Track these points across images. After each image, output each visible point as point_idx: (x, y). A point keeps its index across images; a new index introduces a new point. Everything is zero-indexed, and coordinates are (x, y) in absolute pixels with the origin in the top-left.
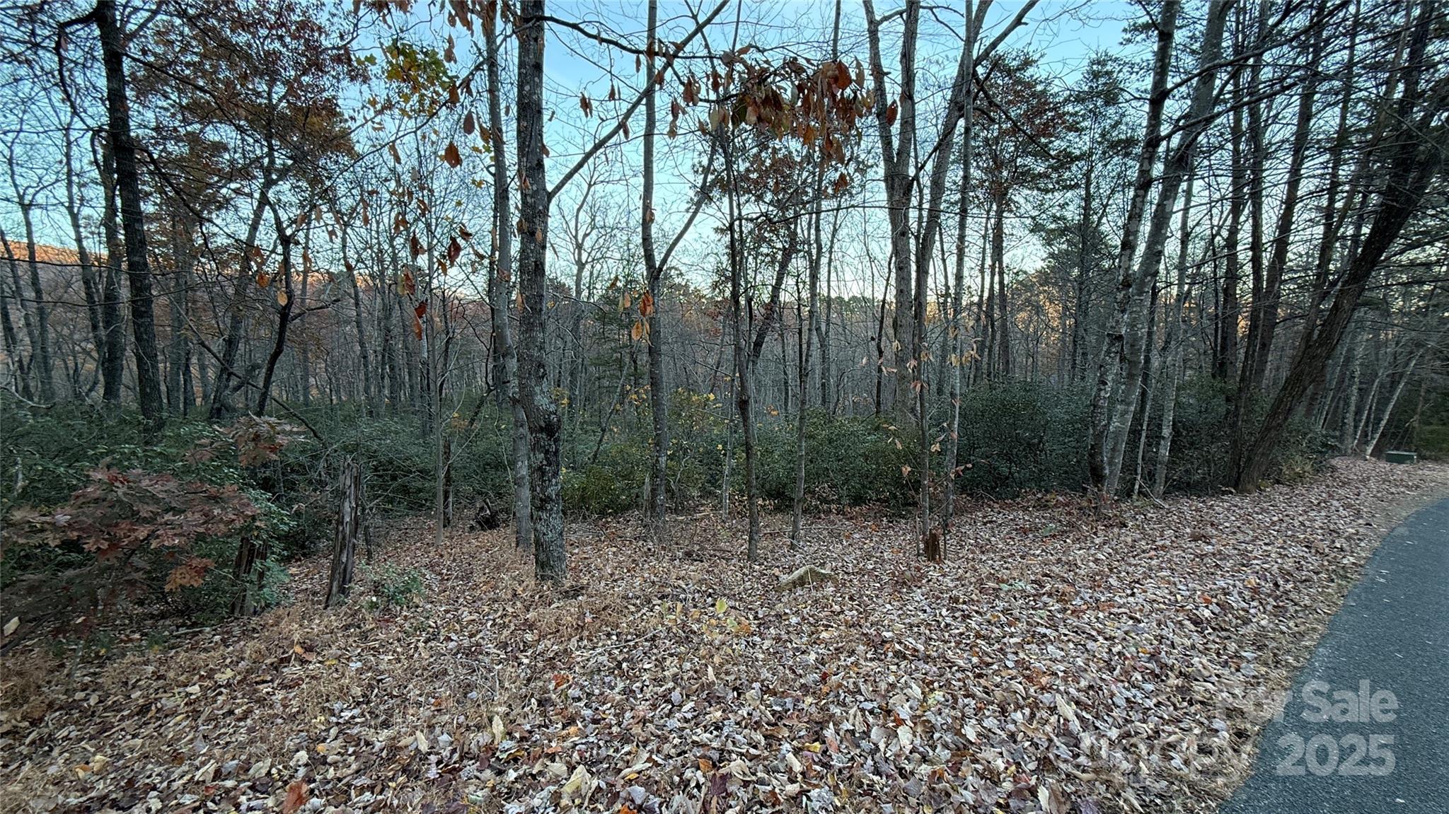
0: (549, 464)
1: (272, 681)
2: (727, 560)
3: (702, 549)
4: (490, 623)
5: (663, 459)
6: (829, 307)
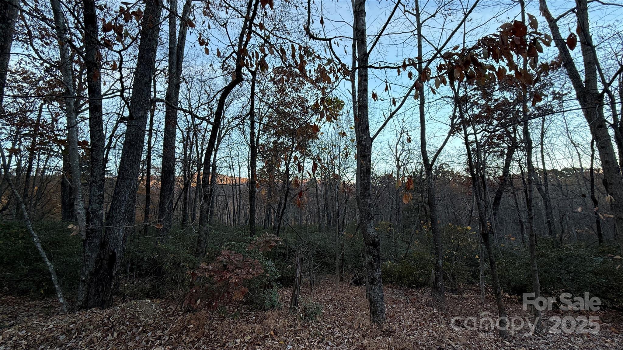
5: (441, 262)
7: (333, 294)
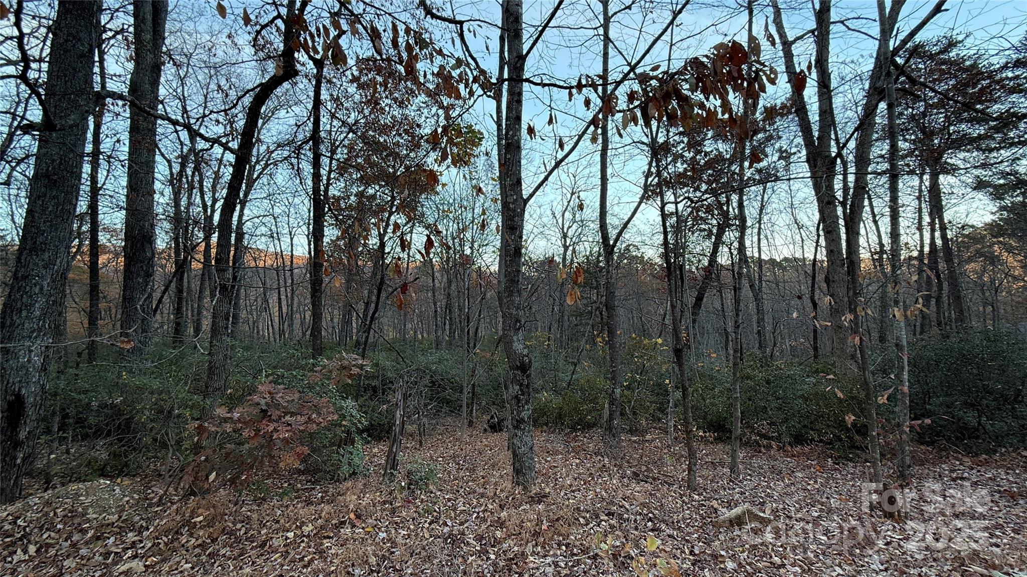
0: (523, 394)
1: (332, 538)
2: (669, 485)
3: (648, 470)
4: (475, 515)
5: (620, 390)
6: (760, 267)
7: (456, 447)
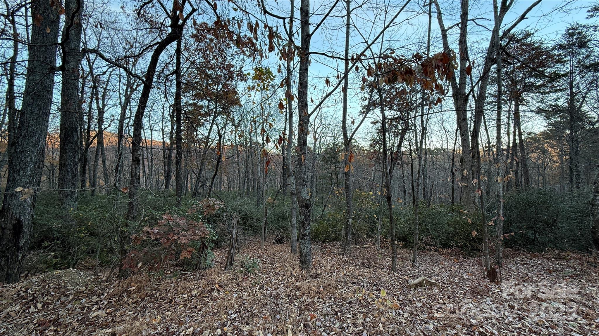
0: (306, 221)
1: (208, 297)
2: (382, 269)
3: (369, 262)
4: (282, 285)
5: (351, 220)
6: (426, 153)
7: (260, 252)
